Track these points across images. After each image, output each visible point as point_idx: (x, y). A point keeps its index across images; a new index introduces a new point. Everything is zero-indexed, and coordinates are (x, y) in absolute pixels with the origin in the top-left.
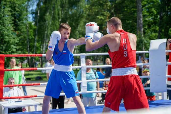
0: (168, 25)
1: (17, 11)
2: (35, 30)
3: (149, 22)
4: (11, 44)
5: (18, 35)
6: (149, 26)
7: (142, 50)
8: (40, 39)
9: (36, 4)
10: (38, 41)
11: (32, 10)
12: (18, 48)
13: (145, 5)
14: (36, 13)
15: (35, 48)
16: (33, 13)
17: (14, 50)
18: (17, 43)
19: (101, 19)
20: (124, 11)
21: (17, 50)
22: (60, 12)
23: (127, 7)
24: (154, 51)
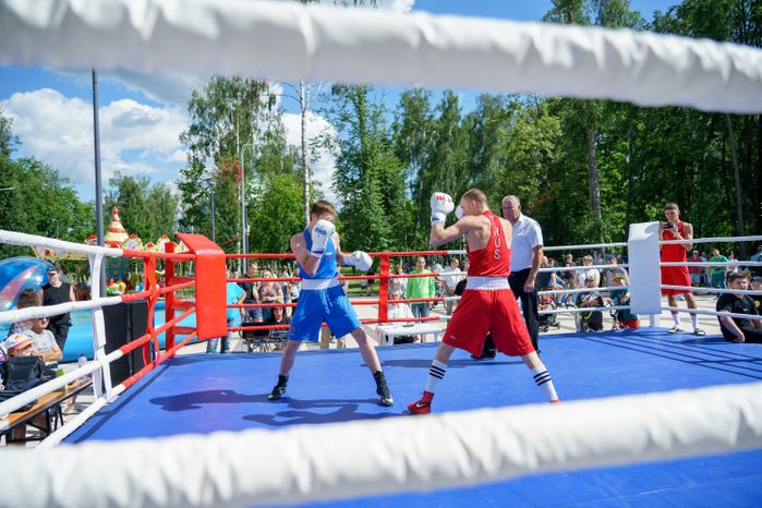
0: (643, 198)
1: (390, 185)
2: (415, 213)
3: (608, 192)
4: (381, 236)
5: (391, 222)
6: (609, 201)
7: (600, 243)
8: (424, 228)
9: (416, 171)
10: (420, 230)
11: (410, 182)
12: (391, 241)
13: (601, 165)
14: (418, 186)
15: (415, 241)
16: (411, 187)
17: (385, 245)
18: (389, 234)
19: (526, 191)
20: (564, 177)
21: (390, 245)
22: (454, 183)
23: (568, 169)
24: (639, 242)
